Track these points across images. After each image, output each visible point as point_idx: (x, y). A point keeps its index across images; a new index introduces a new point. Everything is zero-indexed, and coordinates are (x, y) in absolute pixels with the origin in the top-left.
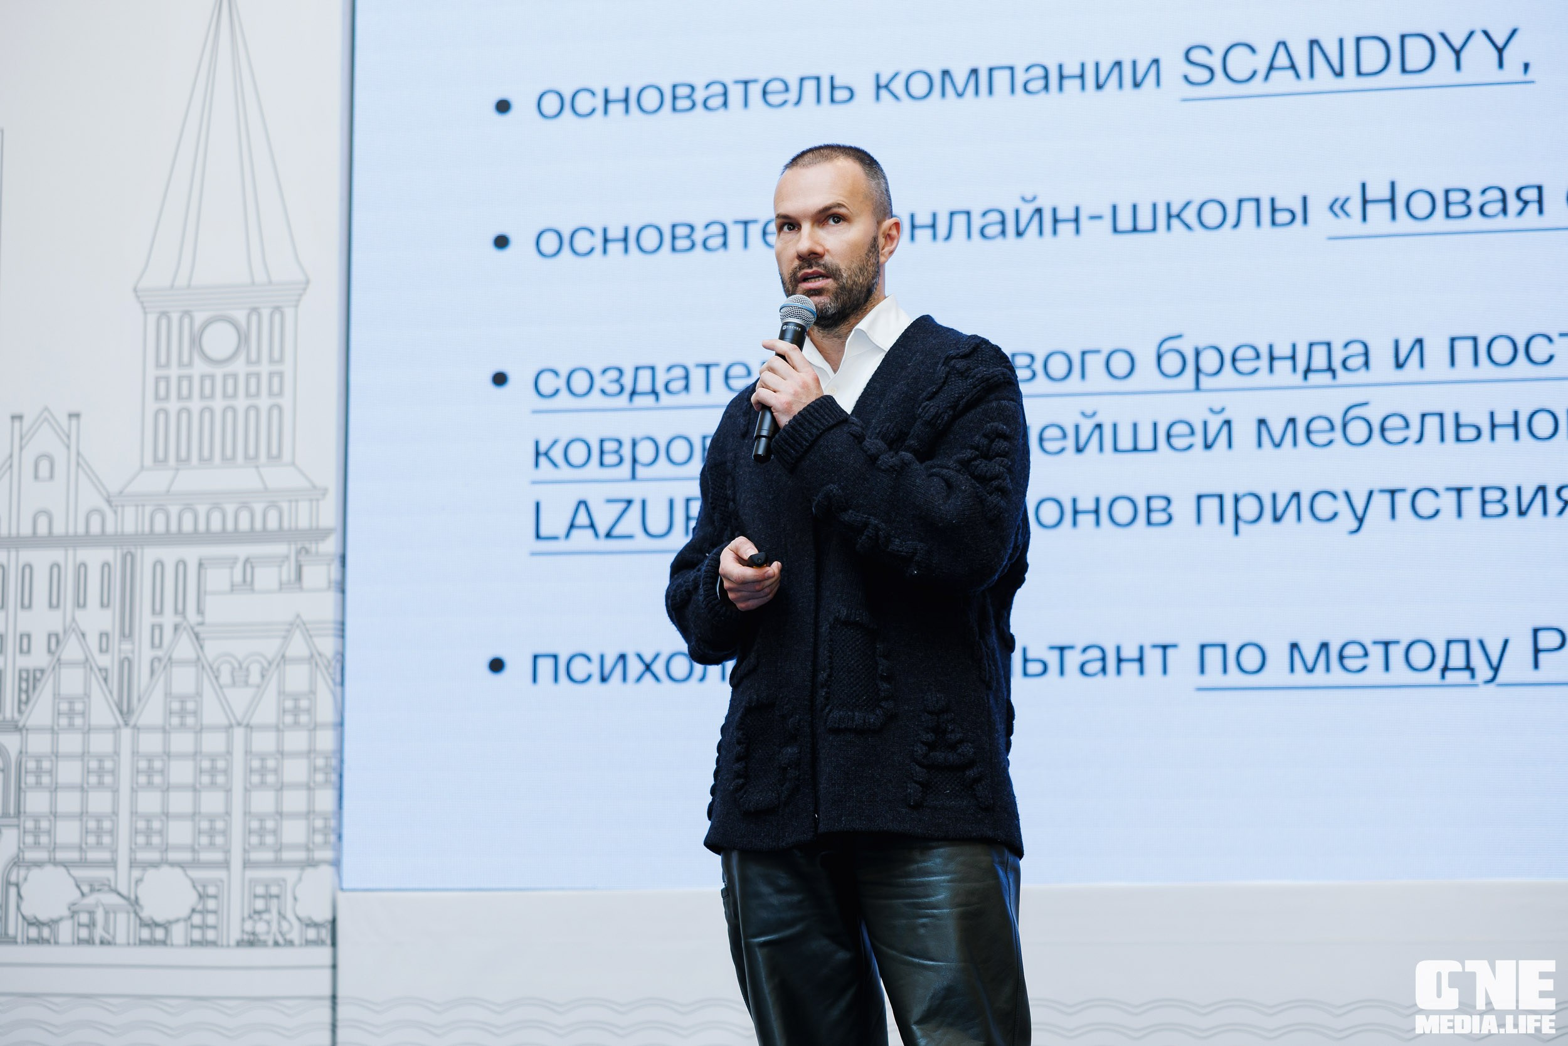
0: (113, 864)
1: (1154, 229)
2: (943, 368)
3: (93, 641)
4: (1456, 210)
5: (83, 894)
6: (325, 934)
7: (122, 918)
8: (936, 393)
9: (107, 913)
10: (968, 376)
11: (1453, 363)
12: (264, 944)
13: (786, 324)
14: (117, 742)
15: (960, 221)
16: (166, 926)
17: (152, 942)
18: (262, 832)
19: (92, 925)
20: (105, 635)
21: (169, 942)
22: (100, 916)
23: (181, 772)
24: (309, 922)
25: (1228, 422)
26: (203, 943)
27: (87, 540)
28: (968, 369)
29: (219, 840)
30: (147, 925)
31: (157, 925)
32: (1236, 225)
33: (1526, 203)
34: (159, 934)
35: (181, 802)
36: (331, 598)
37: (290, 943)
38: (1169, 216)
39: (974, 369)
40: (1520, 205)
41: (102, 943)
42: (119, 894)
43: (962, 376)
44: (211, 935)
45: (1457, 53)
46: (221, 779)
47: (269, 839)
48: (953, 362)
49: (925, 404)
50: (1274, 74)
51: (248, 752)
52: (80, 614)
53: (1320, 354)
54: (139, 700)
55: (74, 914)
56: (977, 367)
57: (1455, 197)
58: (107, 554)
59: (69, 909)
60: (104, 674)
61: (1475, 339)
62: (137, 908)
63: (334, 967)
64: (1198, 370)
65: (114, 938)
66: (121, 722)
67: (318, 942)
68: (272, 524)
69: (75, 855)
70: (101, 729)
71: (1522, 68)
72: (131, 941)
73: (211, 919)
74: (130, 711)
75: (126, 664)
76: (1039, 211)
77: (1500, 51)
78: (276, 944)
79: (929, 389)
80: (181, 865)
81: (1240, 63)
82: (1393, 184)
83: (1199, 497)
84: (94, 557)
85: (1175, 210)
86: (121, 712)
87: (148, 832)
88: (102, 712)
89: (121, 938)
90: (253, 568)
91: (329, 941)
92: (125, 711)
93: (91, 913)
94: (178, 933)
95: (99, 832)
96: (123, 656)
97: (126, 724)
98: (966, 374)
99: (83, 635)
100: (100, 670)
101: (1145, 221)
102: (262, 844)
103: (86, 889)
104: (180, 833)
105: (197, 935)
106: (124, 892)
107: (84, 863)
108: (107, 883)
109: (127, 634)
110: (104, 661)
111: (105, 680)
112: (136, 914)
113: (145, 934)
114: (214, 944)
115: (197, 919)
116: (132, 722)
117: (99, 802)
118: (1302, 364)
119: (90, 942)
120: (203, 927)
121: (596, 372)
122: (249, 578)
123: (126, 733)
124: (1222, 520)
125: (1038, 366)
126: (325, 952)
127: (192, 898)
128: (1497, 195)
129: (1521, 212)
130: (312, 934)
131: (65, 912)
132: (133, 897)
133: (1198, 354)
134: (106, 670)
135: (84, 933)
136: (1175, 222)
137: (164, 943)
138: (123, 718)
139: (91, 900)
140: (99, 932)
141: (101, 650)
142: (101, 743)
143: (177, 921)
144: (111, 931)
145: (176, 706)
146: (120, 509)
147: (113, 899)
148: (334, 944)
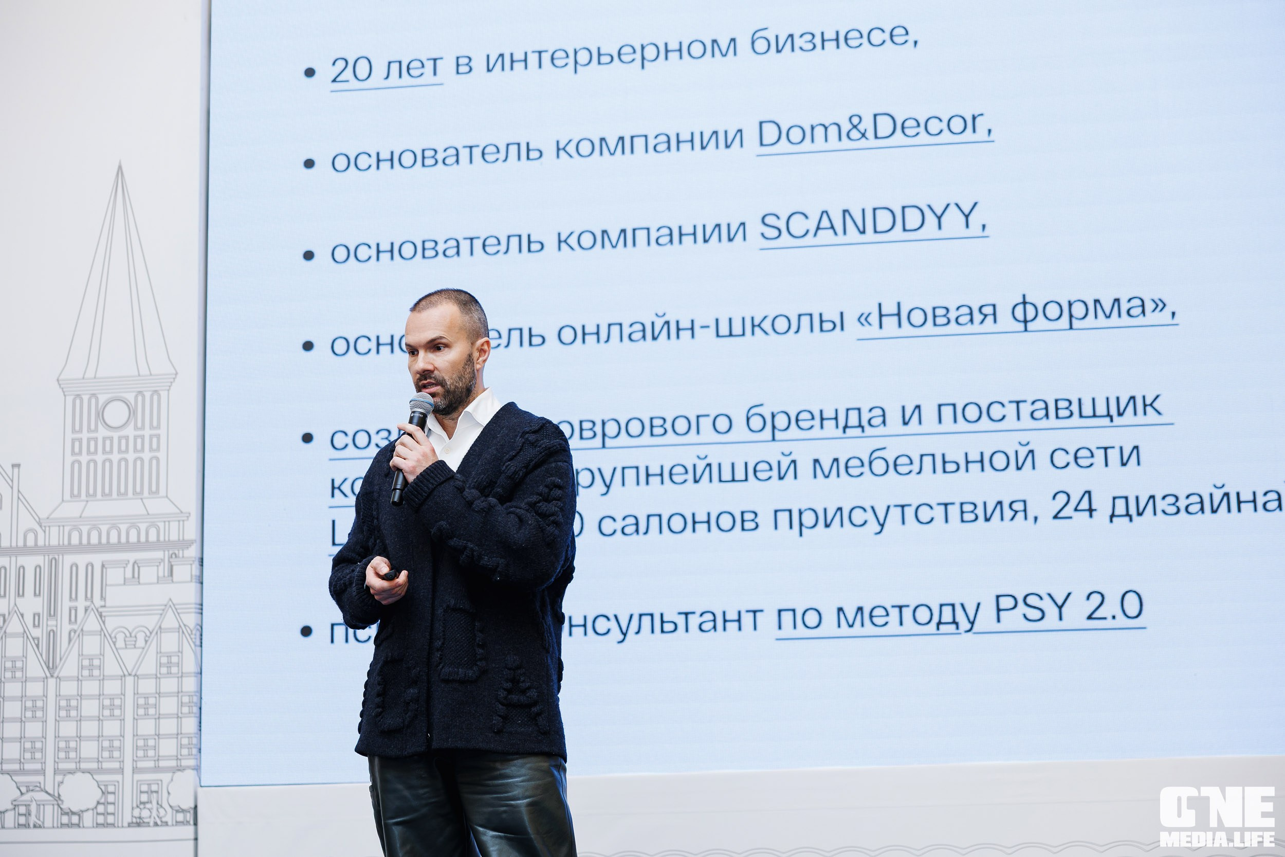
0: (43, 772)
1: (743, 334)
2: (520, 439)
3: (29, 619)
4: (940, 321)
5: (22, 794)
6: (190, 817)
7: (49, 809)
8: (515, 456)
9: (38, 805)
10: (537, 445)
11: (940, 421)
12: (147, 825)
13: (414, 412)
14: (45, 688)
15: (615, 330)
16: (79, 814)
17: (70, 825)
18: (146, 748)
19: (28, 814)
20: (36, 615)
21: (81, 825)
22: (33, 808)
23: (90, 708)
24: (178, 808)
25: (794, 462)
26: (105, 825)
27: (25, 550)
28: (537, 440)
29: (116, 754)
30: (67, 814)
31: (73, 813)
32: (797, 332)
33: (986, 316)
34: (75, 819)
35: (90, 728)
36: (193, 587)
37: (166, 824)
38: (753, 326)
39: (541, 441)
40: (982, 317)
41: (35, 826)
42: (47, 792)
43: (533, 445)
44: (110, 819)
45: (939, 218)
46: (117, 712)
47: (151, 753)
48: (527, 436)
49: (507, 464)
50: (820, 232)
51: (136, 693)
52: (20, 601)
53: (853, 416)
54: (61, 659)
55: (15, 807)
56: (543, 439)
57: (939, 312)
58: (39, 560)
59: (12, 804)
60: (36, 642)
61: (954, 405)
62: (60, 802)
63: (196, 839)
64: (774, 427)
65: (43, 823)
66: (48, 675)
67: (184, 823)
68: (153, 537)
69: (16, 767)
70: (35, 679)
71: (981, 228)
72: (55, 825)
73: (111, 809)
74: (55, 667)
75: (52, 634)
76: (667, 323)
77: (967, 217)
78: (156, 824)
79: (511, 453)
80: (89, 772)
81: (798, 224)
82: (899, 304)
83: (776, 511)
84: (30, 562)
85: (756, 322)
86: (48, 667)
87: (67, 750)
88: (35, 668)
89: (48, 823)
90: (139, 567)
91: (192, 822)
92: (51, 667)
93: (27, 806)
94: (88, 818)
95: (33, 750)
96: (49, 629)
97: (52, 676)
98: (536, 444)
99: (22, 615)
100: (33, 639)
101: (737, 330)
102: (146, 756)
103: (24, 790)
104: (89, 749)
105: (101, 819)
106: (51, 792)
107: (22, 772)
108: (38, 785)
109: (52, 613)
110: (36, 633)
111: (38, 646)
112: (58, 805)
113: (65, 819)
114: (113, 825)
115: (101, 809)
116: (55, 675)
117: (33, 729)
118: (842, 423)
119: (26, 826)
120: (106, 814)
121: (373, 433)
122: (136, 575)
123: (52, 682)
124: (791, 527)
125: (668, 425)
126: (191, 828)
127: (98, 794)
128: (967, 311)
129: (982, 322)
130: (180, 817)
131: (11, 807)
132: (56, 795)
133: (773, 416)
134: (38, 639)
135: (22, 820)
136: (757, 329)
137: (78, 825)
138: (49, 671)
139: (27, 797)
140: (33, 819)
141: (34, 625)
142: (34, 689)
143: (87, 810)
144: (42, 819)
145: (86, 663)
146: (47, 528)
147: (42, 796)
148: (196, 824)
